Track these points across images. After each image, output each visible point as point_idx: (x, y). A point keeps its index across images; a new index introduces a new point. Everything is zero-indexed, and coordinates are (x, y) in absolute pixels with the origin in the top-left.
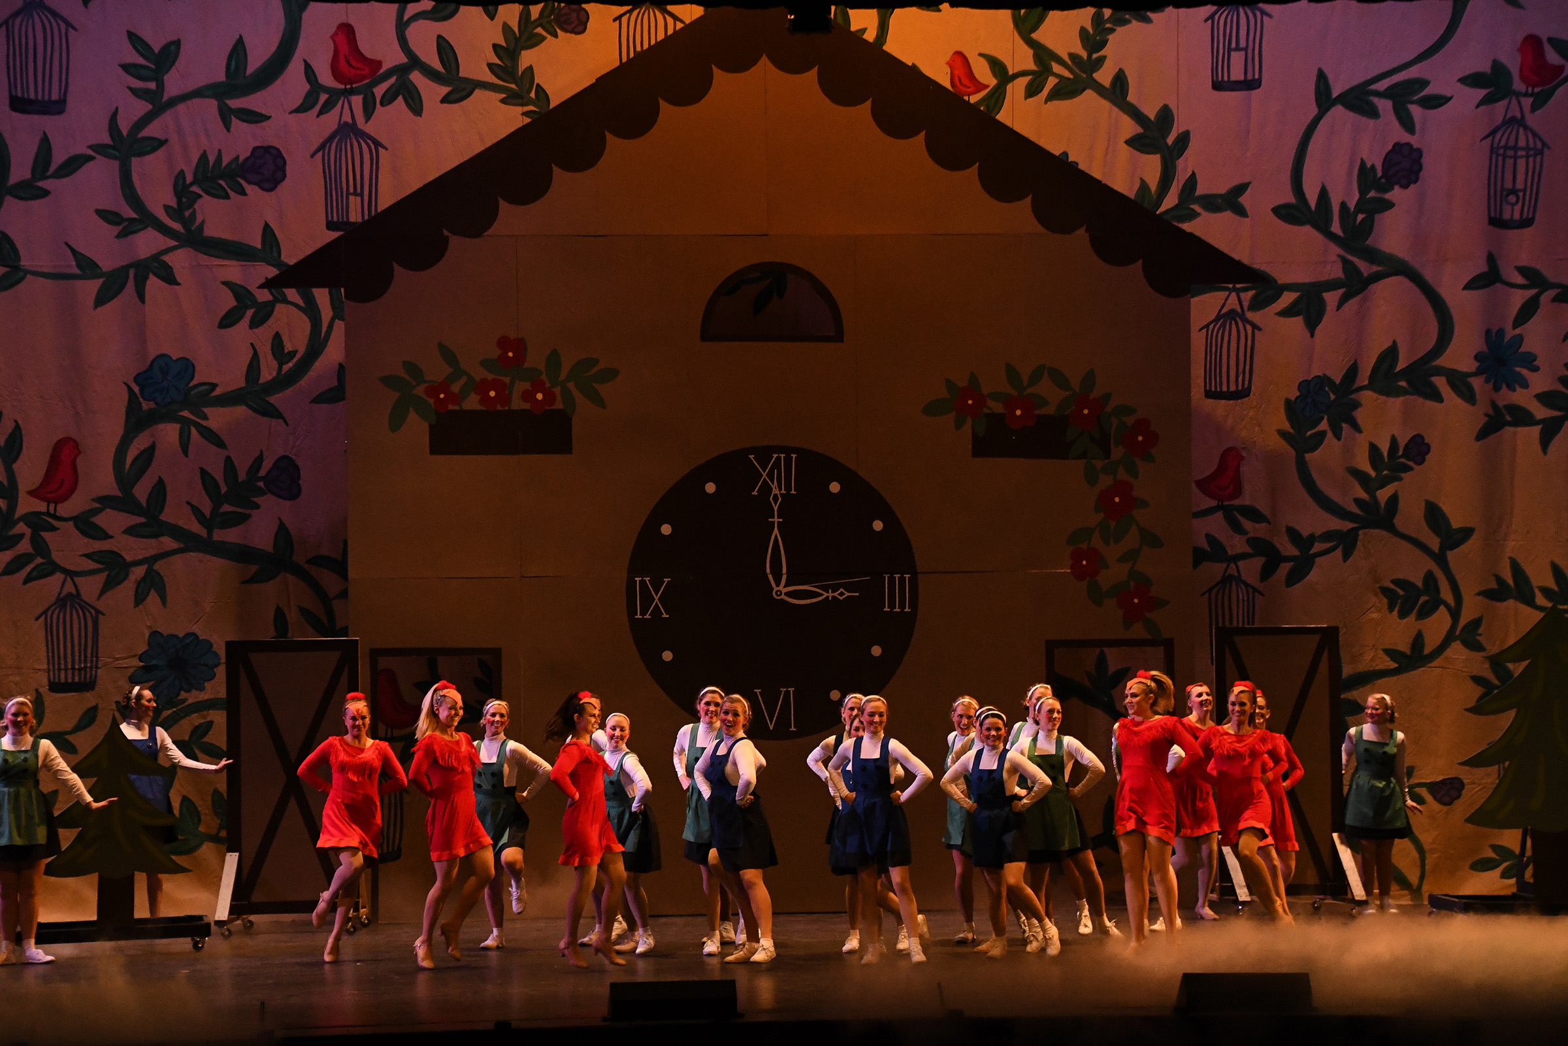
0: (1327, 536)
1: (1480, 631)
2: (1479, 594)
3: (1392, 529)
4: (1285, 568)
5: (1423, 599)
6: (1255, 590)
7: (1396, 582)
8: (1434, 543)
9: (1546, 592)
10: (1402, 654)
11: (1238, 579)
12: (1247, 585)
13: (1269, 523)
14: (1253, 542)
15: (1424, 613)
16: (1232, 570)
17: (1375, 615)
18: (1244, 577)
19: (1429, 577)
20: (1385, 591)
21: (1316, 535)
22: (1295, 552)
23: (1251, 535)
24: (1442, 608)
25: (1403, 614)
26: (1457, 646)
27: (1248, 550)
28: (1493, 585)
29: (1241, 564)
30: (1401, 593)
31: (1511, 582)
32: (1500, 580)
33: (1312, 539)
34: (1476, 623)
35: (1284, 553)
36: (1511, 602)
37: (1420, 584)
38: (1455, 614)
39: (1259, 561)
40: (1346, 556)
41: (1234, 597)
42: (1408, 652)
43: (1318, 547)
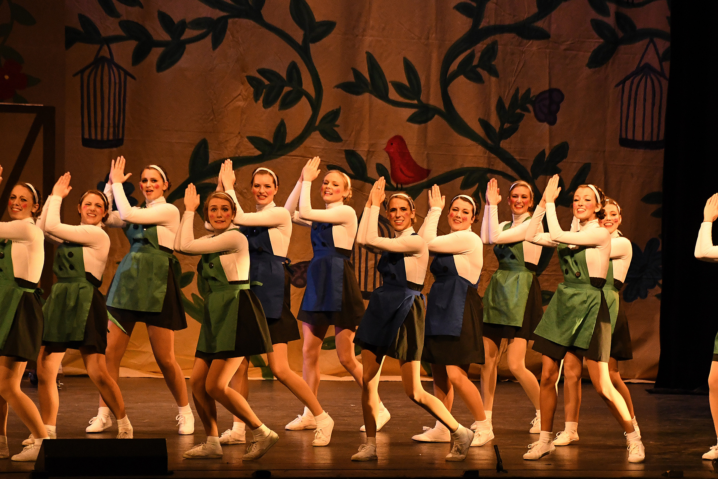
0: (198, 23)
1: (337, 123)
2: (338, 87)
3: (259, 19)
4: (156, 53)
5: (287, 89)
6: (127, 73)
7: (262, 72)
8: (298, 35)
9: (398, 87)
10: (265, 142)
11: (111, 62)
12: (118, 67)
13: (141, 6)
14: (125, 25)
15: (287, 104)
16: (105, 52)
17: (241, 104)
18: (116, 60)
19: (293, 69)
20: (251, 80)
21: (188, 21)
22: (166, 37)
23: (124, 18)
24: (304, 99)
25: (267, 104)
26: (316, 136)
27: (120, 32)
28: (351, 78)
29: (113, 46)
30: (266, 82)
31: (367, 76)
32: (357, 74)
33: (183, 25)
34: (334, 115)
35: (155, 37)
36: (367, 95)
37: (284, 75)
38: (315, 105)
39: (131, 45)
40: (216, 43)
41: (106, 79)
42: (271, 141)
43: (189, 34)
